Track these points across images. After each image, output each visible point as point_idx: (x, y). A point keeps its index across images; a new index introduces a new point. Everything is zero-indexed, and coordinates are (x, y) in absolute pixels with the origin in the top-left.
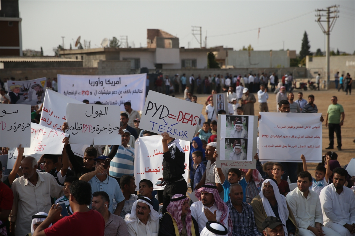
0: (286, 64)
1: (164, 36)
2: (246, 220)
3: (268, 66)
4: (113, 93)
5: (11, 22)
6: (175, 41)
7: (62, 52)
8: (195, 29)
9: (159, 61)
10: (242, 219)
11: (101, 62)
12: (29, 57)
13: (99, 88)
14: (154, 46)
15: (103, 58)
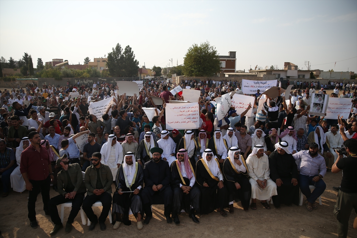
0: (349, 78)
1: (291, 65)
2: (303, 142)
3: (340, 79)
4: (263, 87)
5: (233, 60)
6: (296, 67)
7: (251, 71)
8: (306, 62)
9: (288, 75)
10: (301, 141)
11: (264, 75)
12: (239, 73)
13: (258, 85)
14: (287, 69)
15: (265, 73)
